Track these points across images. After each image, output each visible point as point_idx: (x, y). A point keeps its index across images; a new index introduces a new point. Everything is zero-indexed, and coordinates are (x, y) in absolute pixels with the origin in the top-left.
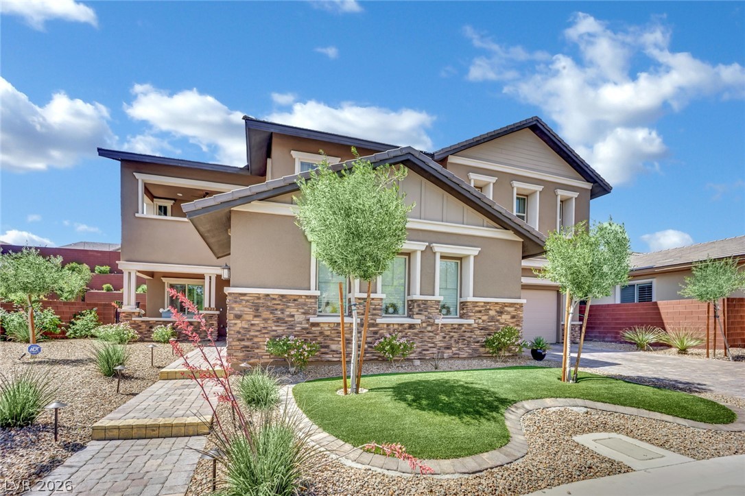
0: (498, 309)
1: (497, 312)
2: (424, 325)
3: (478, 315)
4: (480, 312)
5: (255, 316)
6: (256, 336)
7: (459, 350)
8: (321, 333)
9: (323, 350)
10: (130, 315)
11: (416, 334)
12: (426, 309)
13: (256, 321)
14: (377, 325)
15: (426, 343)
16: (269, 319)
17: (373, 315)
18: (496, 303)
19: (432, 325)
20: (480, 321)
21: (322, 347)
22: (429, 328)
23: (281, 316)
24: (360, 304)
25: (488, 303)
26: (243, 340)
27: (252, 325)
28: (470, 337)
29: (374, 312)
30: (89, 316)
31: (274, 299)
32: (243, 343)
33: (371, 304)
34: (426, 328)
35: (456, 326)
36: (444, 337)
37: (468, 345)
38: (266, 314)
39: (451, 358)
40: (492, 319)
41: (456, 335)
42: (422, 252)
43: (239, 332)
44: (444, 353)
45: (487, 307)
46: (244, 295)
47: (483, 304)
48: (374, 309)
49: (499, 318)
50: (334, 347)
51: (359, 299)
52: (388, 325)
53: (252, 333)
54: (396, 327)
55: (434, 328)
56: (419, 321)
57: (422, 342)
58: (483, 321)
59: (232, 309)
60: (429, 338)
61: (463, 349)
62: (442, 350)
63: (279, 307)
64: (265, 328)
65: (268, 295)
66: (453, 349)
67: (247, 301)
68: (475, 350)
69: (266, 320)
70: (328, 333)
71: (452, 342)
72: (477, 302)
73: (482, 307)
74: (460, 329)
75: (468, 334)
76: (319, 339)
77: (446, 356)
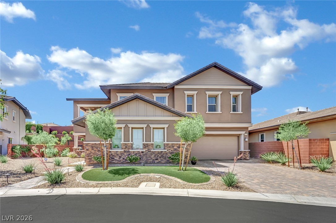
0: (178, 146)
1: (178, 147)
2: (147, 152)
3: (169, 148)
4: (170, 147)
5: (92, 150)
6: (92, 155)
7: (161, 160)
8: (112, 154)
9: (112, 159)
10: (76, 149)
11: (144, 155)
12: (148, 147)
13: (92, 151)
14: (130, 152)
15: (148, 158)
16: (96, 150)
17: (128, 149)
18: (177, 144)
19: (150, 152)
20: (170, 150)
21: (112, 158)
22: (149, 153)
23: (99, 149)
24: (124, 145)
25: (173, 144)
26: (89, 156)
27: (91, 152)
28: (166, 156)
29: (129, 148)
30: (67, 150)
31: (97, 145)
32: (89, 157)
33: (127, 145)
34: (147, 153)
35: (160, 152)
36: (155, 156)
37: (165, 158)
38: (95, 149)
39: (157, 163)
40: (175, 149)
41: (160, 155)
42: (146, 127)
43: (88, 154)
44: (155, 161)
45: (173, 146)
46: (89, 144)
47: (171, 144)
48: (129, 147)
49: (178, 149)
50: (116, 159)
51: (124, 144)
52: (134, 152)
53: (91, 155)
54: (137, 152)
55: (151, 153)
56: (145, 151)
57: (146, 157)
58: (171, 150)
59: (86, 148)
60: (149, 156)
61: (163, 160)
62: (155, 160)
63: (99, 147)
64: (95, 153)
65: (95, 144)
66: (159, 160)
67: (90, 145)
68: (168, 161)
69: (95, 151)
70: (114, 154)
71: (158, 157)
72: (168, 144)
73: (171, 145)
74: (162, 153)
75: (165, 155)
76: (111, 156)
77: (156, 162)
